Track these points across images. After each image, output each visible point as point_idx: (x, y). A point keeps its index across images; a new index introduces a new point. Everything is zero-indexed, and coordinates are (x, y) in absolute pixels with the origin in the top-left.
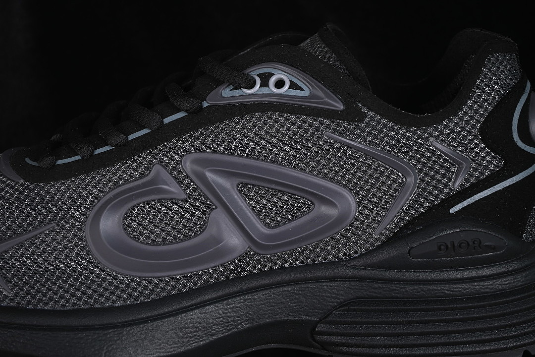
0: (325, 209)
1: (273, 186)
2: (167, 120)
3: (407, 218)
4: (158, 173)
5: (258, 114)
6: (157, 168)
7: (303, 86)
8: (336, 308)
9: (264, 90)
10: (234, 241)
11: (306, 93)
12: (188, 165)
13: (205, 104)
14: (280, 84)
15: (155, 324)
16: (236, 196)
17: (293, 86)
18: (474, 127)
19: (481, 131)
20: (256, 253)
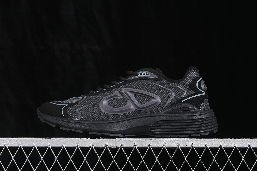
0: (153, 100)
1: (142, 95)
2: (119, 83)
3: (172, 103)
4: (116, 92)
5: (139, 80)
6: (116, 91)
7: (149, 74)
8: (156, 123)
9: (141, 75)
10: (132, 107)
11: (150, 76)
12: (123, 91)
13: (128, 80)
14: (144, 74)
15: (114, 124)
16: (133, 97)
17: (147, 74)
18: (187, 84)
19: (189, 85)
20: (138, 110)
